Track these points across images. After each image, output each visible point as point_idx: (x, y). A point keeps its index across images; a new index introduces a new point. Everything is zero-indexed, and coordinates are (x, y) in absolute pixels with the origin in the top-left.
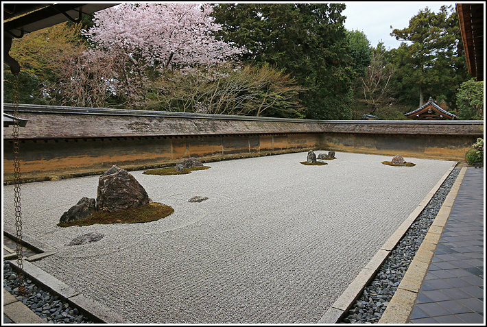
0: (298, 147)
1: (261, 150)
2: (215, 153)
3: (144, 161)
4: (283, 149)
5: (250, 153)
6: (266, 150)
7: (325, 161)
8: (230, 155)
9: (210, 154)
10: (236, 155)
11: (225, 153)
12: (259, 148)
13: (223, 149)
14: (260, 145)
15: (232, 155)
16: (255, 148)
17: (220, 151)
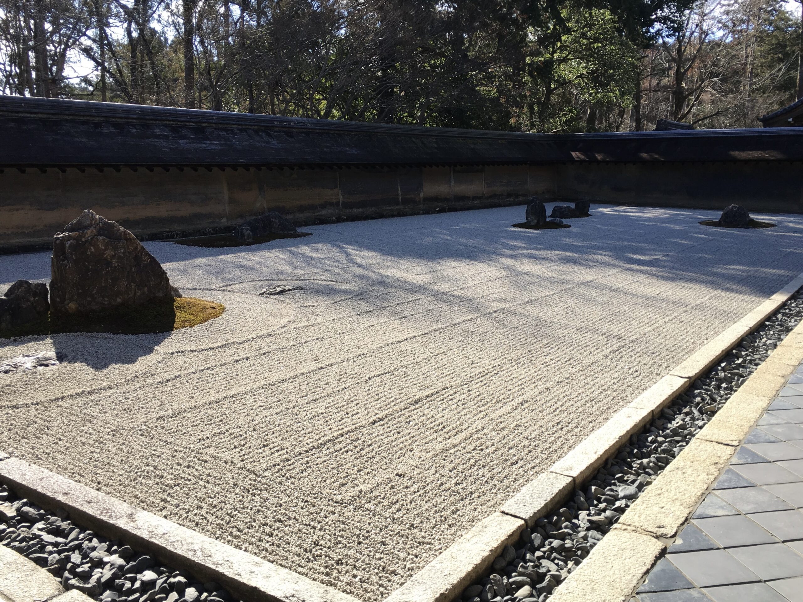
0: (509, 195)
1: (426, 199)
2: (323, 206)
3: (162, 221)
4: (475, 198)
5: (401, 207)
6: (436, 199)
7: (565, 221)
8: (355, 211)
9: (312, 208)
10: (371, 210)
11: (346, 205)
12: (422, 195)
13: (341, 197)
14: (424, 189)
15: (361, 210)
16: (412, 196)
17: (334, 201)
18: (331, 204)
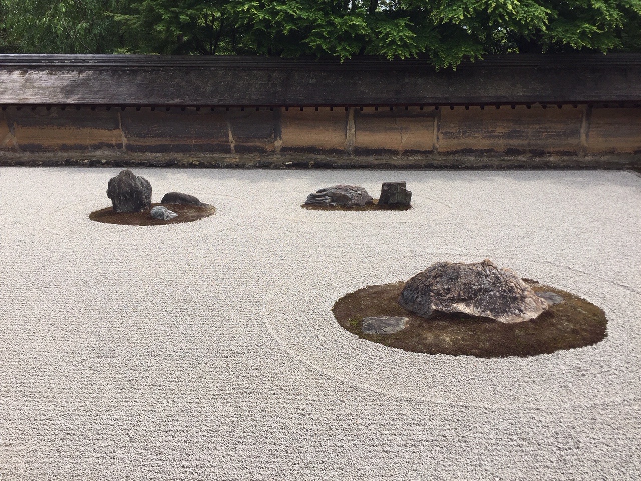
12: (279, 144)
13: (124, 141)
14: (284, 137)
15: (158, 155)
16: (258, 144)
17: (114, 143)
18: (110, 146)
